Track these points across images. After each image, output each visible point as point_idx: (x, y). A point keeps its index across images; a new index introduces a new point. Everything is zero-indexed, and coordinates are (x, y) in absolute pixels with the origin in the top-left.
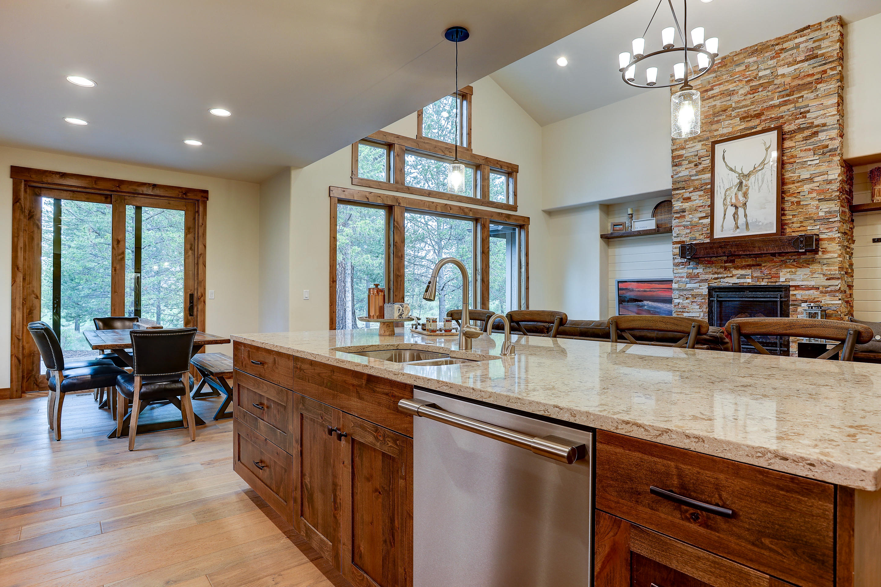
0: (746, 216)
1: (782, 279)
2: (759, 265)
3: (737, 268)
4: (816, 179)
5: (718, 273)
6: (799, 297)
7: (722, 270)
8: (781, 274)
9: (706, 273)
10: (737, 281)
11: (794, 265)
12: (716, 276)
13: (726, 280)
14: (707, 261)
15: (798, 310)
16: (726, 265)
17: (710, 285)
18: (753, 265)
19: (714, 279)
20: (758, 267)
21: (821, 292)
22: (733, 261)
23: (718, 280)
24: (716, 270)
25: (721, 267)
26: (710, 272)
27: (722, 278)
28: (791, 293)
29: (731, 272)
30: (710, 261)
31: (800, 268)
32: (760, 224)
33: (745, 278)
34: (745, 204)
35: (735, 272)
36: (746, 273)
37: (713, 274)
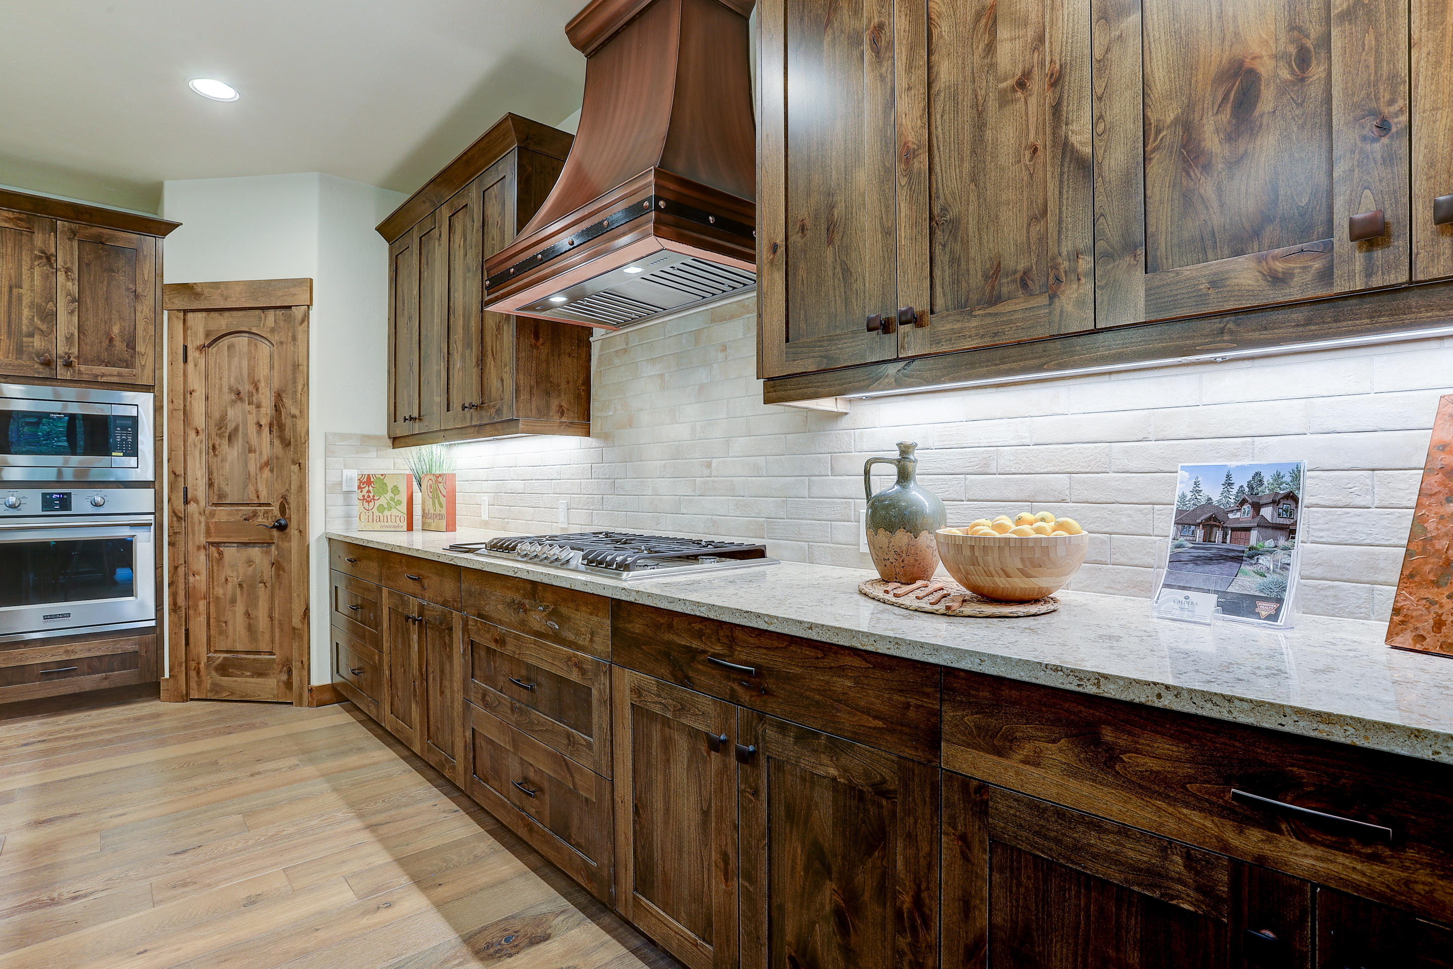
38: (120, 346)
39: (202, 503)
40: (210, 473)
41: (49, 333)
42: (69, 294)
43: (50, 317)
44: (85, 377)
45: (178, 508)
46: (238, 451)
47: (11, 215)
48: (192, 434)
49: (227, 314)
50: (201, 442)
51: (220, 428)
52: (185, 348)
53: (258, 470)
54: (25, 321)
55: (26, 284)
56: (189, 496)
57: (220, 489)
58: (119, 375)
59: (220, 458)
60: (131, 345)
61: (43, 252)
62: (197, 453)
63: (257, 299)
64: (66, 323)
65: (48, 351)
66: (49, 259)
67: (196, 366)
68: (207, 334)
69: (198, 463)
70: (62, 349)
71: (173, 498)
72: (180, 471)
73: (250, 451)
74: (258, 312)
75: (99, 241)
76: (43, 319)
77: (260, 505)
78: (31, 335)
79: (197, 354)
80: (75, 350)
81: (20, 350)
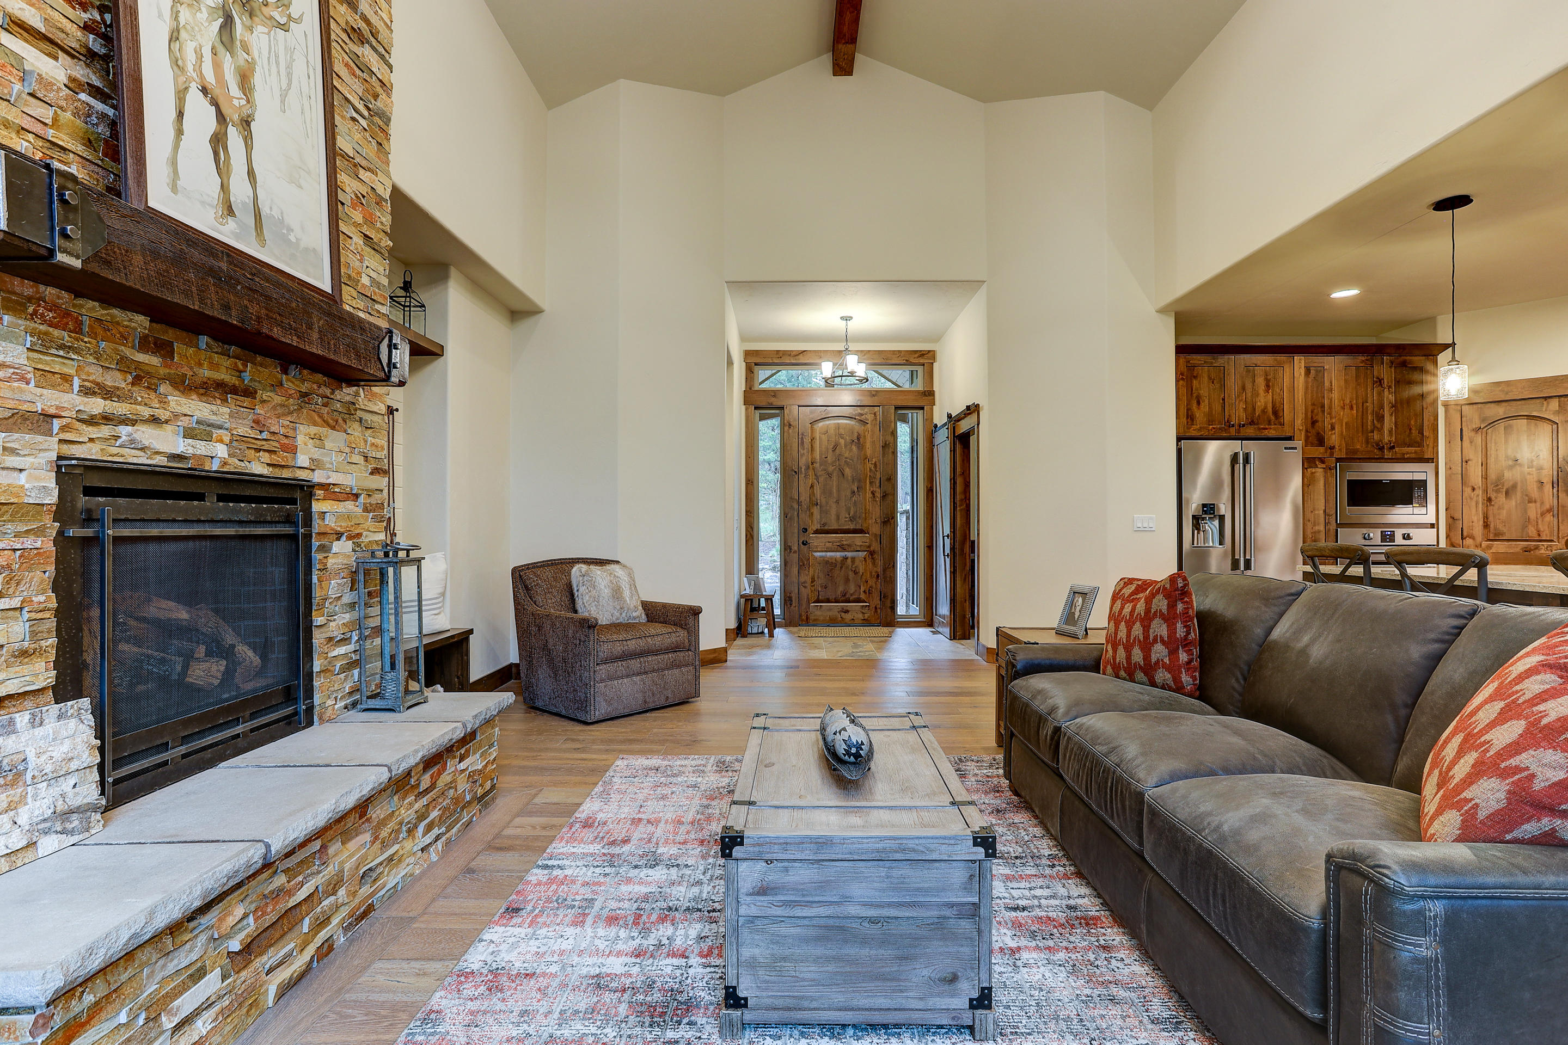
0: (251, 174)
1: (302, 460)
2: (249, 393)
3: (185, 386)
4: (363, 175)
5: (108, 394)
6: (330, 521)
7: (114, 379)
8: (300, 439)
9: (45, 377)
10: (182, 446)
11: (321, 416)
12: (97, 405)
13: (146, 435)
14: (54, 307)
15: (329, 565)
16: (141, 357)
17: (69, 450)
18: (234, 391)
19: (91, 421)
20: (247, 402)
21: (366, 510)
22: (163, 349)
23: (105, 431)
24: (96, 374)
25: (124, 365)
26: (67, 378)
27: (125, 421)
28: (316, 507)
29: (163, 402)
30: (67, 314)
31: (333, 428)
32: (292, 238)
33: (208, 438)
34: (246, 123)
35: (180, 403)
36: (213, 419)
37: (86, 392)
38: (1415, 432)
39: (1479, 538)
40: (1486, 517)
41: (1380, 430)
42: (1390, 403)
43: (1381, 418)
44: (1399, 456)
45: (1457, 542)
46: (1516, 502)
47: (1363, 358)
48: (1468, 490)
49: (1504, 404)
50: (1478, 496)
51: (1497, 485)
52: (1461, 430)
53: (1539, 516)
54: (1369, 423)
55: (1370, 400)
56: (1465, 534)
57: (1495, 529)
58: (1415, 452)
59: (1496, 506)
60: (1421, 432)
61: (1378, 378)
62: (1473, 504)
63: (1542, 391)
64: (1389, 422)
65: (1381, 441)
66: (1380, 381)
67: (1471, 442)
68: (1483, 420)
69: (1474, 511)
70: (1386, 439)
71: (1452, 534)
72: (1458, 515)
73: (1530, 502)
74: (1538, 401)
75: (1404, 364)
76: (1378, 421)
77: (1541, 541)
78: (1373, 432)
79: (1473, 434)
80: (1393, 439)
81: (1367, 442)
